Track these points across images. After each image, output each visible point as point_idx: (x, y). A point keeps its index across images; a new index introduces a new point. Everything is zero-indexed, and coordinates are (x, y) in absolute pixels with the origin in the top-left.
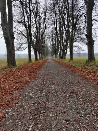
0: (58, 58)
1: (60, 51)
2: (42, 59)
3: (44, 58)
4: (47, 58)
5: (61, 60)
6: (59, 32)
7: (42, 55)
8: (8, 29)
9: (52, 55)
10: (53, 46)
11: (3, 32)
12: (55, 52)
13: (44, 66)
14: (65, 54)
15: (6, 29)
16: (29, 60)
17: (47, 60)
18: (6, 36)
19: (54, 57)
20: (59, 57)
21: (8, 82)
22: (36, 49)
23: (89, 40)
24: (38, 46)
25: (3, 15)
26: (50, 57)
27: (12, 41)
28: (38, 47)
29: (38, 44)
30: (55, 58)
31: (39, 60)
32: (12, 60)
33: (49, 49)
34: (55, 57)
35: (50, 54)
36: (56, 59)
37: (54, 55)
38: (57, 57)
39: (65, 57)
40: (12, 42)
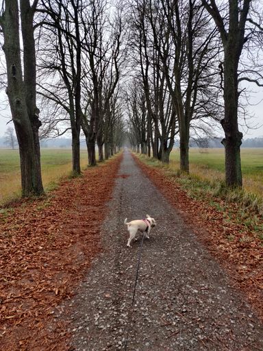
0: (149, 155)
1: (154, 137)
2: (107, 157)
3: (112, 154)
4: (120, 153)
5: (157, 162)
6: (152, 86)
7: (105, 148)
8: (23, 103)
9: (132, 144)
10: (136, 121)
11: (12, 109)
12: (141, 138)
13: (115, 193)
14: (167, 150)
15: (18, 102)
16: (74, 168)
17: (120, 160)
18: (19, 121)
19: (138, 152)
20: (152, 155)
21: (37, 268)
22: (90, 136)
23: (229, 135)
24: (96, 127)
25: (13, 67)
26: (128, 147)
27: (33, 131)
28: (97, 129)
29: (97, 123)
30: (142, 155)
31: (99, 162)
32: (34, 181)
33: (126, 127)
34: (142, 153)
35: (127, 142)
36: (143, 157)
37: (138, 146)
38: (145, 153)
39: (168, 158)
40: (34, 135)
